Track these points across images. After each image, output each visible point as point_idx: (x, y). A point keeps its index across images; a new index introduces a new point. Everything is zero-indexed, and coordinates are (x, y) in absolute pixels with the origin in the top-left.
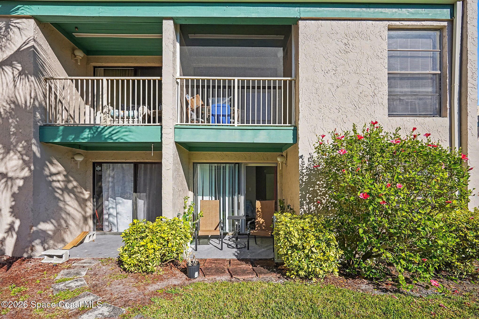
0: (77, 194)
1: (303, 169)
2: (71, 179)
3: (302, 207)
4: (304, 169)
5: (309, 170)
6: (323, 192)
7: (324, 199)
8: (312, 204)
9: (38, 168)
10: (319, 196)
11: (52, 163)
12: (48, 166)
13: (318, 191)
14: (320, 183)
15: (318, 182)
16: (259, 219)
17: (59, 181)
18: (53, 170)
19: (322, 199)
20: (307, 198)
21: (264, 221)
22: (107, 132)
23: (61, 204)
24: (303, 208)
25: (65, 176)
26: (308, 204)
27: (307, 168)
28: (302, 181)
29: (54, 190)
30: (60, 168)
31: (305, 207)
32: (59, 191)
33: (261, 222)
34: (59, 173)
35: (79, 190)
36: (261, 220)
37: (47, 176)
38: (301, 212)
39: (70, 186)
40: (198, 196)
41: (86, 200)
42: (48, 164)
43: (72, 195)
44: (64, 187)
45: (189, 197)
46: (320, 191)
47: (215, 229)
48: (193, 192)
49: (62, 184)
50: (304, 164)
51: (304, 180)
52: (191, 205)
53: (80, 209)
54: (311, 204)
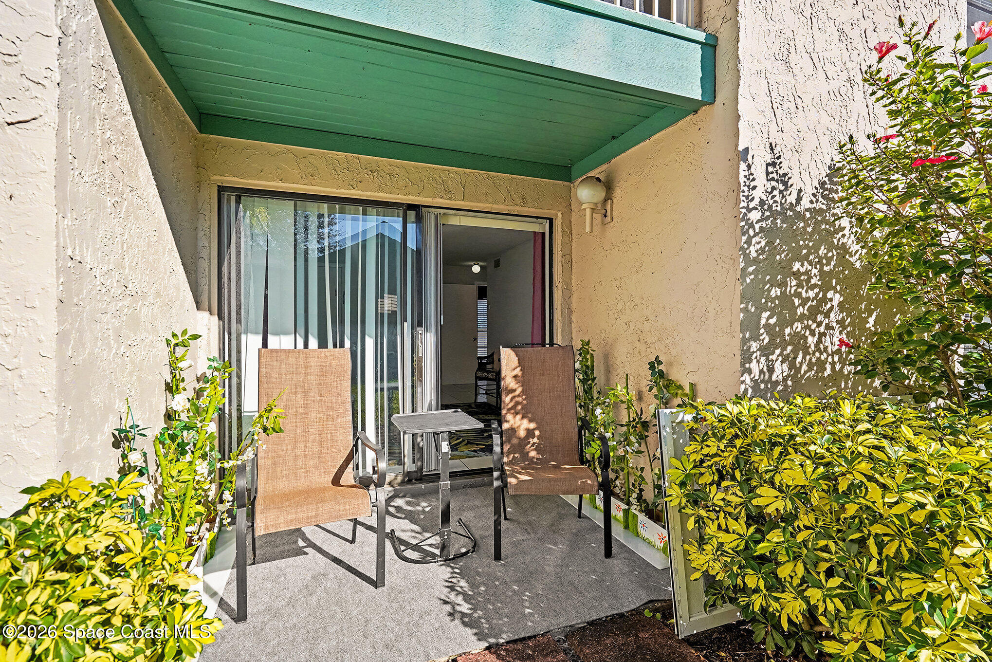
1: (752, 205)
3: (747, 366)
4: (755, 208)
5: (767, 213)
6: (810, 303)
7: (813, 333)
8: (778, 352)
10: (798, 321)
13: (797, 302)
14: (802, 270)
15: (797, 266)
16: (512, 422)
19: (808, 333)
20: (762, 331)
21: (532, 426)
24: (750, 371)
26: (766, 351)
27: (762, 202)
28: (746, 256)
31: (754, 366)
33: (522, 433)
36: (522, 425)
38: (743, 387)
40: (243, 337)
45: (196, 337)
46: (803, 299)
47: (336, 481)
48: (220, 317)
50: (754, 188)
51: (754, 254)
52: (209, 373)
54: (773, 353)
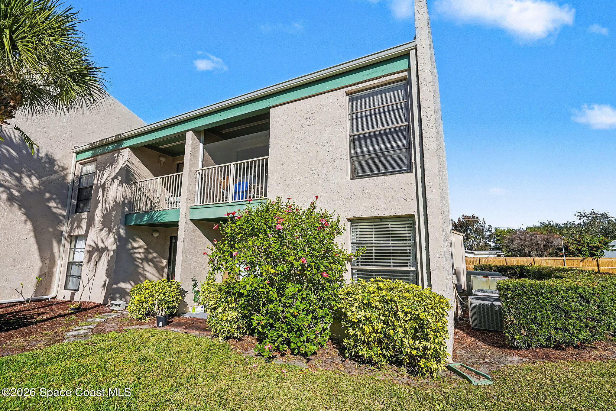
0: (157, 263)
2: (151, 251)
9: (122, 243)
11: (135, 240)
12: (131, 242)
17: (139, 253)
18: (135, 245)
22: (155, 216)
23: (140, 271)
25: (145, 249)
29: (135, 259)
30: (142, 243)
32: (139, 261)
34: (140, 247)
35: (158, 260)
37: (130, 250)
39: (150, 256)
41: (163, 268)
42: (131, 241)
43: (150, 263)
44: (144, 257)
49: (143, 255)
53: (157, 274)
